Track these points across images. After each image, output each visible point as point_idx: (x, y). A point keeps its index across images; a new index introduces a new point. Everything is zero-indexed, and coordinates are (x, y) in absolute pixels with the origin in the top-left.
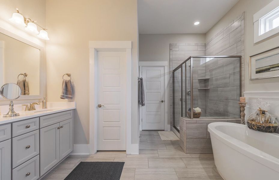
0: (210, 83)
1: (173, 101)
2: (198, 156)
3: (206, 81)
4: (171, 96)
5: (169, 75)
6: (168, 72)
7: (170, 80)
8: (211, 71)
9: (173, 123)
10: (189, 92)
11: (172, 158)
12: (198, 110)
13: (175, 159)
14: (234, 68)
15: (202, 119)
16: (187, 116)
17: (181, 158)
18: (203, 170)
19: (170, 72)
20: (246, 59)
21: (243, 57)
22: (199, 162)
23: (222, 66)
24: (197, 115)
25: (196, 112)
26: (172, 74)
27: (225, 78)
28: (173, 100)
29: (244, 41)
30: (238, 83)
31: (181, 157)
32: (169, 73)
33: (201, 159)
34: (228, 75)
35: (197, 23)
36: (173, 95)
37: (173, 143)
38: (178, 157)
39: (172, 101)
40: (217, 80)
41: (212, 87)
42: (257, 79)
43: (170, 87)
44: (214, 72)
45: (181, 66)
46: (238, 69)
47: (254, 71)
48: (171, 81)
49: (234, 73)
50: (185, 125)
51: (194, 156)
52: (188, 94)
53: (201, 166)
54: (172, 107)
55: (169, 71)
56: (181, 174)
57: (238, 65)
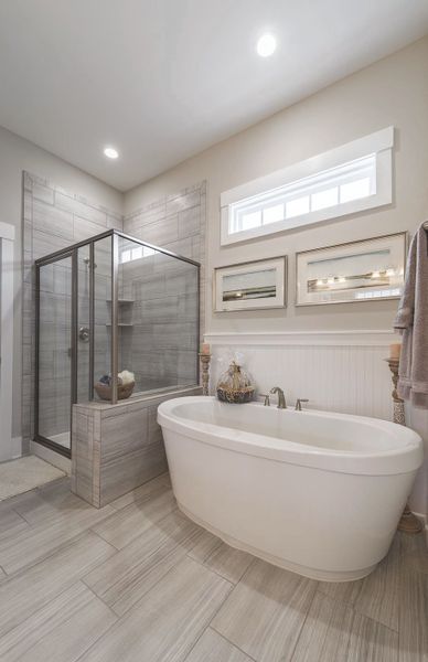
0: (133, 312)
1: (34, 359)
2: (129, 498)
3: (125, 307)
4: (27, 341)
5: (20, 272)
6: (15, 263)
7: (23, 289)
8: (137, 284)
9: (33, 429)
10: (83, 331)
11: (61, 549)
12: (127, 376)
13: (71, 544)
14: (187, 286)
15: (140, 398)
16: (96, 395)
17: (90, 531)
18: (158, 531)
19: (23, 262)
20: (207, 272)
21: (202, 266)
22: (139, 514)
23: (162, 279)
24: (125, 392)
25: (124, 382)
26: (29, 270)
27: (168, 305)
28: (34, 354)
29: (204, 237)
30: (193, 315)
31: (87, 526)
32: (20, 266)
33: (141, 503)
34: (175, 300)
35: (111, 153)
36: (33, 340)
37: (45, 494)
38: (79, 531)
39: (29, 359)
40: (150, 307)
41: (140, 321)
42: (225, 311)
43: (23, 313)
44: (144, 289)
45: (72, 251)
46: (194, 290)
47: (220, 296)
48: (28, 295)
49: (187, 296)
50: (99, 426)
51: (122, 503)
52: (82, 338)
53: (149, 524)
54: (29, 378)
55: (20, 259)
56: (109, 585)
57: (195, 280)
